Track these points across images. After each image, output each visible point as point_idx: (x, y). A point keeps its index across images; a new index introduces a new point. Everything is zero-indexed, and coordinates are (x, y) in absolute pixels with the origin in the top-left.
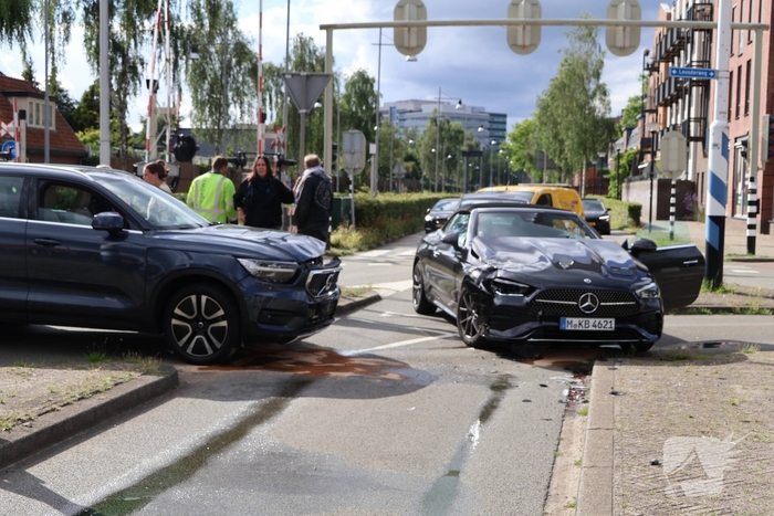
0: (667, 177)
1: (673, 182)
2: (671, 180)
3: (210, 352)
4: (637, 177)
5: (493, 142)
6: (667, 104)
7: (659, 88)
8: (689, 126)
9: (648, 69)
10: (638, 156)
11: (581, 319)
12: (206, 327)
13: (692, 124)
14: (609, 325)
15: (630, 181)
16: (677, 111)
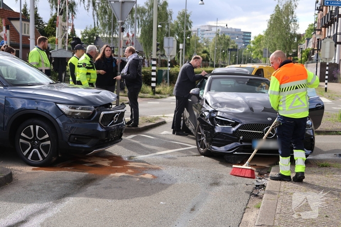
0: (325, 61)
1: (327, 64)
2: (326, 63)
3: (41, 159)
4: (311, 61)
5: (243, 45)
6: (326, 26)
7: (322, 19)
8: (337, 37)
9: (317, 10)
10: (312, 51)
12: (39, 144)
13: (338, 36)
15: (308, 63)
16: (331, 29)
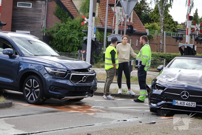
3: (35, 100)
11: (181, 102)
12: (34, 91)
14: (193, 105)
